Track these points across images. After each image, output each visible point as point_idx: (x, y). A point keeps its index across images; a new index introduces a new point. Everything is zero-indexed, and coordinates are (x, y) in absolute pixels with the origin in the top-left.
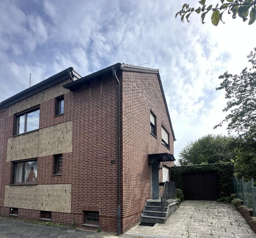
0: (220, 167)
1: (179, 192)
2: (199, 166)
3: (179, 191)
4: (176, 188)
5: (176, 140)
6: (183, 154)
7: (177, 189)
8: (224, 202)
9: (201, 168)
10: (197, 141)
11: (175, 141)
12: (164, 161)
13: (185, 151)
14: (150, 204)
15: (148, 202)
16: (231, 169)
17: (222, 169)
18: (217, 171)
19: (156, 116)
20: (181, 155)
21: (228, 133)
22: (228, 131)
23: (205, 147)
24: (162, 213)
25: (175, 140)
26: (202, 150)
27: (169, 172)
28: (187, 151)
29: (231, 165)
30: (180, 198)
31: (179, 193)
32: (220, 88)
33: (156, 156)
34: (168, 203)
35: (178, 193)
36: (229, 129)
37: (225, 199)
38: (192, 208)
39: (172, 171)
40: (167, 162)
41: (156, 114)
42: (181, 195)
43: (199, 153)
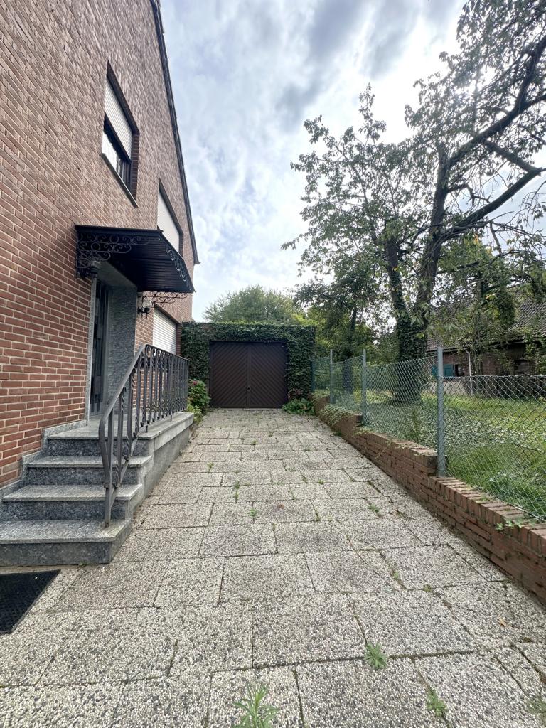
0: (292, 333)
1: (200, 389)
2: (248, 326)
3: (199, 386)
4: (192, 377)
5: (199, 263)
6: (210, 313)
7: (195, 381)
8: (298, 411)
9: (253, 332)
10: (238, 294)
11: (196, 265)
12: (159, 290)
13: (215, 309)
14: (62, 445)
15: (49, 440)
16: (311, 339)
17: (296, 337)
18: (285, 340)
19: (140, 131)
20: (207, 315)
21: (299, 272)
22: (299, 270)
23: (250, 305)
24: (102, 502)
25: (196, 261)
26: (245, 310)
27: (177, 333)
28: (219, 309)
29: (311, 330)
30: (201, 405)
31: (200, 392)
32: (297, 167)
33: (114, 240)
34: (148, 440)
35: (196, 392)
36: (300, 266)
37: (300, 404)
38: (232, 434)
39: (184, 332)
40: (166, 294)
41: (139, 125)
42: (203, 398)
43: (240, 315)
